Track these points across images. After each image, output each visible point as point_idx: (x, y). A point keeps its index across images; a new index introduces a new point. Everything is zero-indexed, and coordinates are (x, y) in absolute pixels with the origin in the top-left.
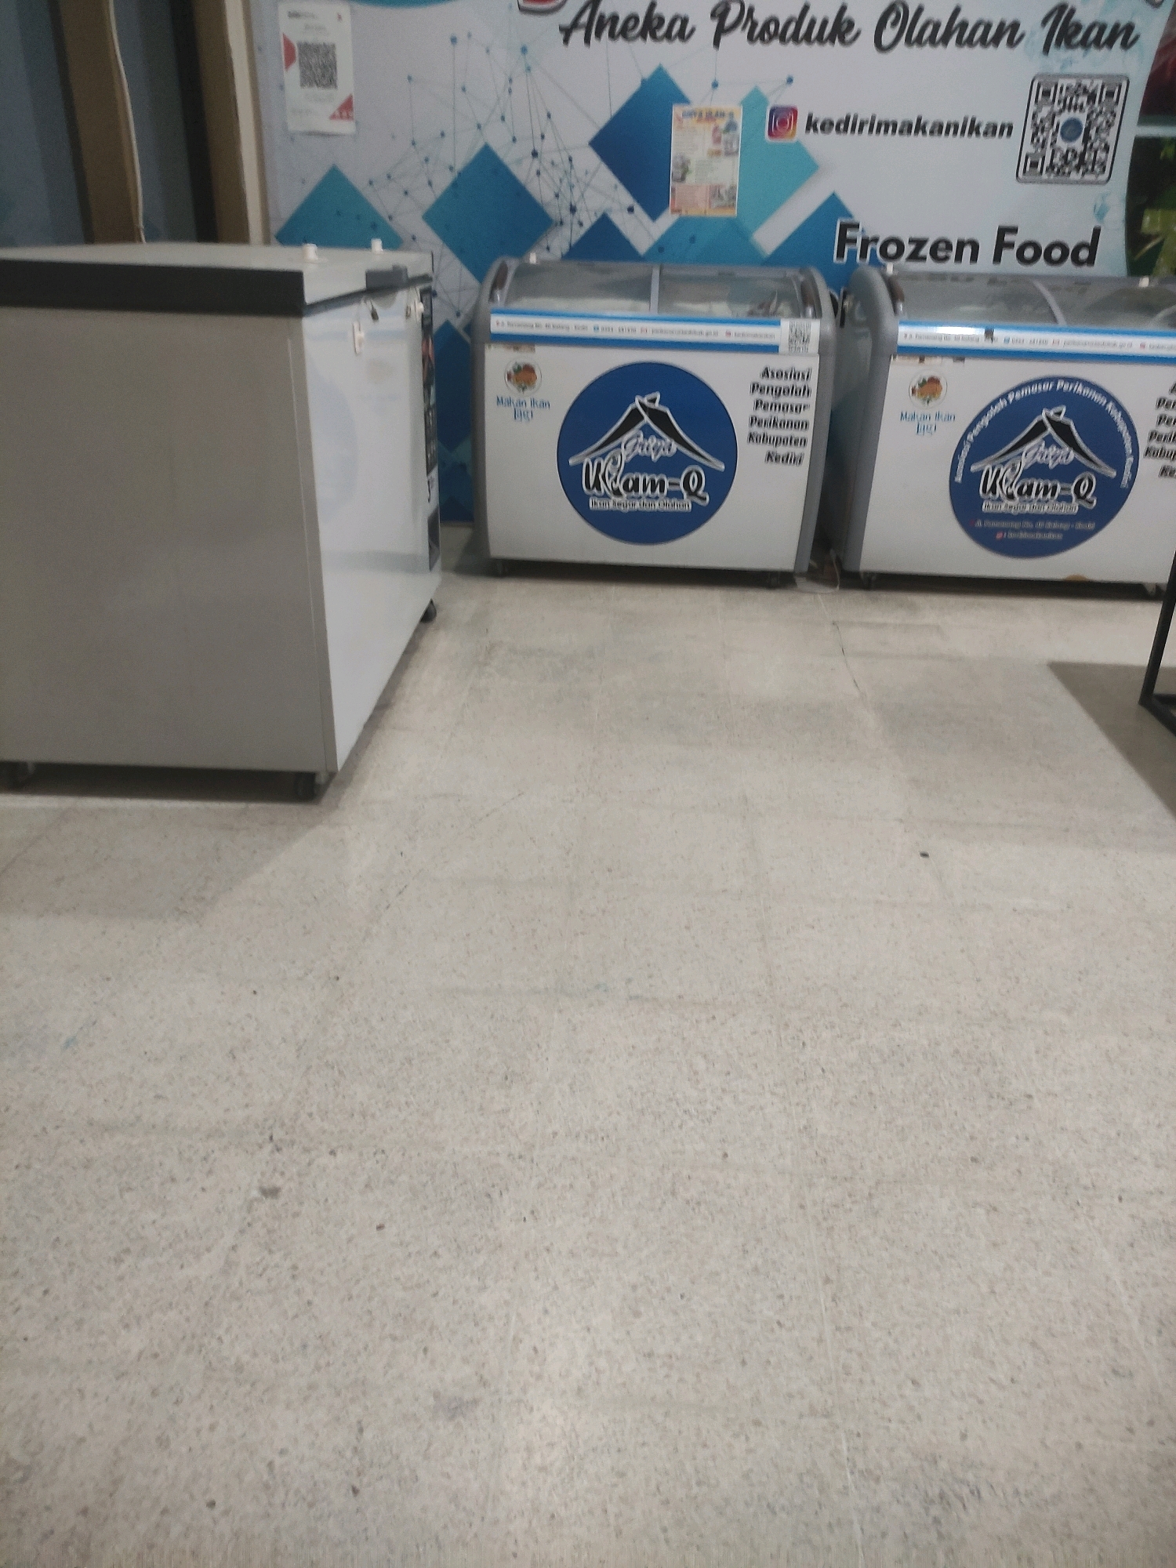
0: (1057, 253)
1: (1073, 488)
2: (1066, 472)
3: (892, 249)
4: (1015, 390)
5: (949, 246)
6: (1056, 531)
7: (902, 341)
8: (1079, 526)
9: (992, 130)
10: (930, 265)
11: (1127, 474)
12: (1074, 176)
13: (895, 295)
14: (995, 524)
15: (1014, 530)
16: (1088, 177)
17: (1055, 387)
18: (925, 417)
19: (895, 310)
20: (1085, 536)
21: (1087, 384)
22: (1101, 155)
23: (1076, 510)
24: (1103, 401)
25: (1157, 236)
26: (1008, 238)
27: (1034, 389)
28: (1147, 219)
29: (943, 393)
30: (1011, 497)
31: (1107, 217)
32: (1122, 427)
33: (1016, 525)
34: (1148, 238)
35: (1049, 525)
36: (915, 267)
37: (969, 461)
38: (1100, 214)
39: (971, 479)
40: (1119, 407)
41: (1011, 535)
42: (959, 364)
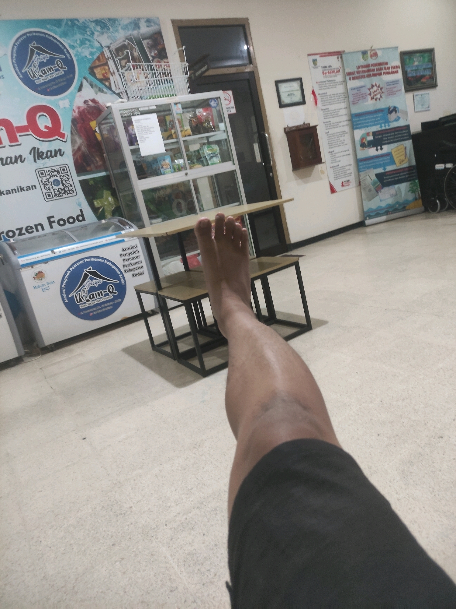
0: (71, 220)
1: (107, 290)
2: (102, 286)
3: (11, 234)
4: (71, 266)
5: (32, 228)
6: (109, 306)
7: (21, 263)
8: (116, 301)
9: (29, 188)
10: (28, 235)
11: (122, 280)
12: (65, 196)
13: (13, 249)
14: (87, 311)
15: (95, 311)
16: (70, 195)
17: (84, 261)
18: (43, 285)
19: (15, 254)
20: (119, 304)
21: (94, 257)
22: (70, 188)
23: (112, 297)
24: (103, 261)
25: (101, 207)
26: (52, 220)
27: (78, 264)
28: (95, 203)
29: (46, 275)
30: (88, 301)
31: (82, 205)
32: (113, 267)
33: (95, 309)
34: (99, 208)
35: (106, 305)
36: (22, 237)
37: (67, 294)
38: (80, 205)
39: (71, 300)
40: (109, 261)
41: (95, 313)
42: (47, 264)
